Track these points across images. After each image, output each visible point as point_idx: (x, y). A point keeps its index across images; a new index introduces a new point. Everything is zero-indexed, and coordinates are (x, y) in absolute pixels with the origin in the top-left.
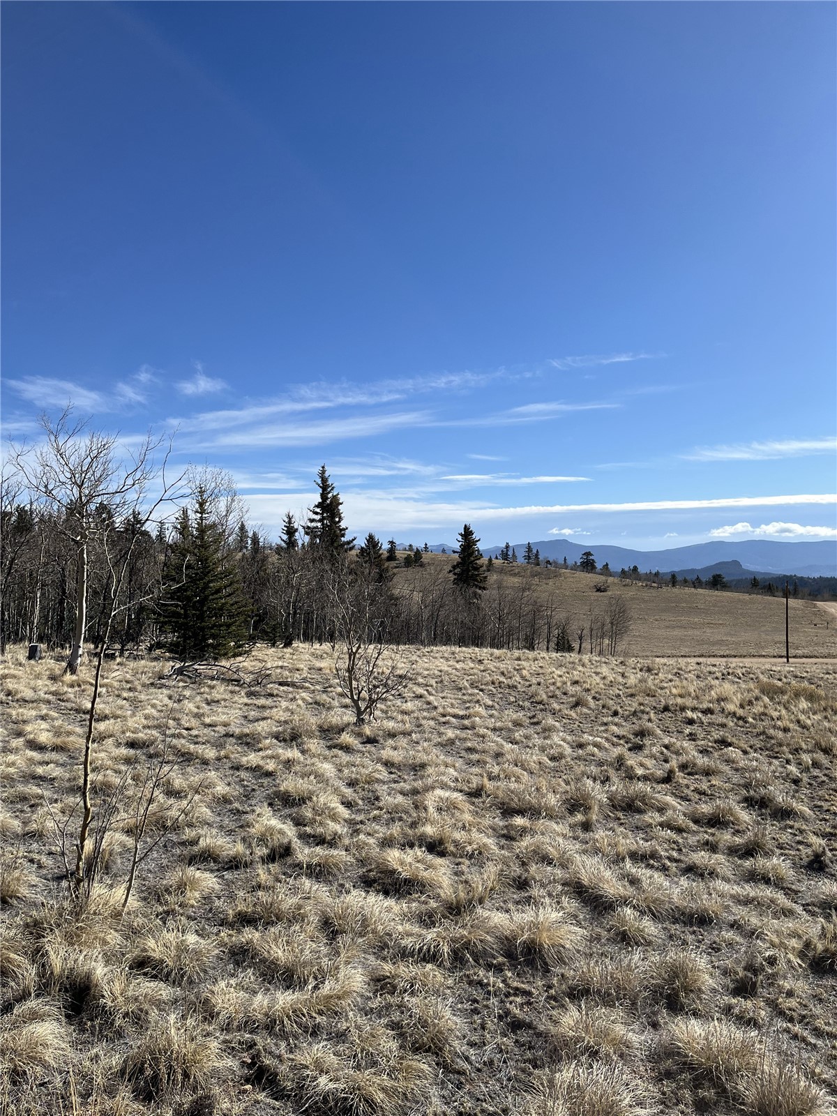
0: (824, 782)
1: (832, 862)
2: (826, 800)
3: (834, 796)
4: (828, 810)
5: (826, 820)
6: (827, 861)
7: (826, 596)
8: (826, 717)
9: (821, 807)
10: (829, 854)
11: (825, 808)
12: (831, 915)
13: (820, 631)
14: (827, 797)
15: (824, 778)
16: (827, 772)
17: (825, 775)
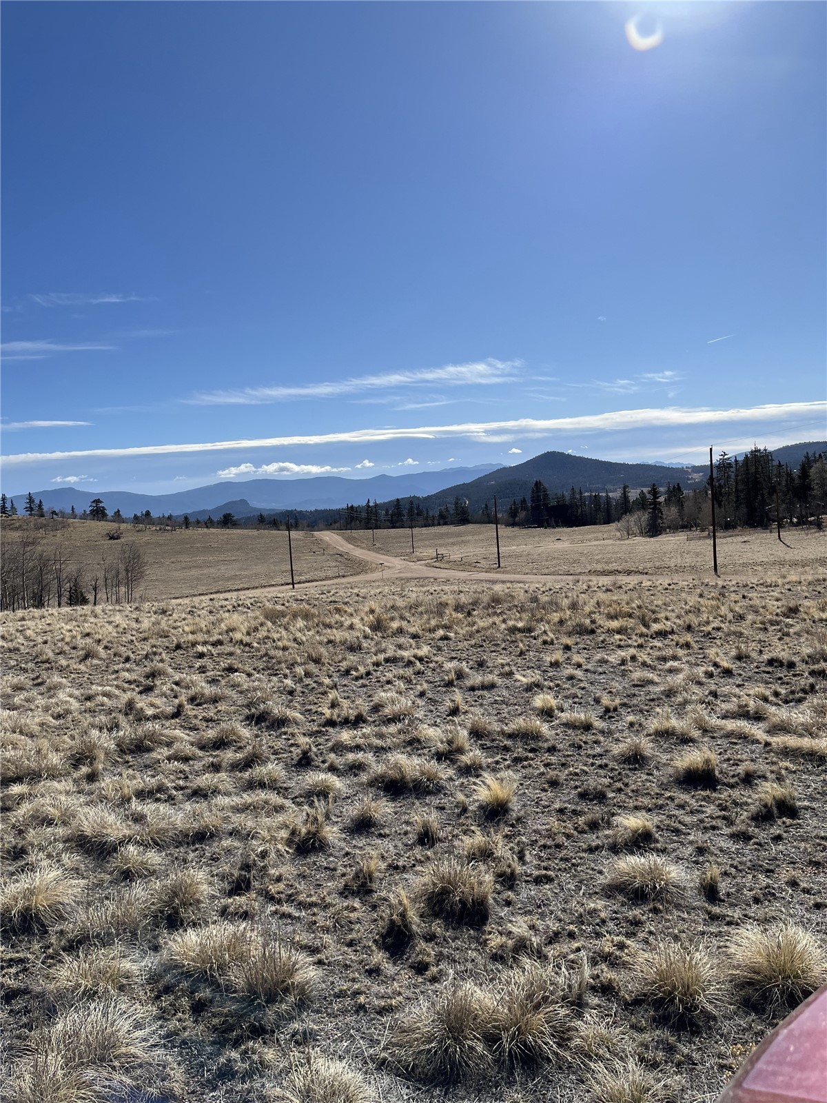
0: (314, 688)
1: (317, 756)
2: (316, 704)
3: (322, 698)
4: (316, 712)
5: (314, 721)
6: (313, 756)
7: (321, 526)
8: (318, 632)
9: (311, 710)
10: (314, 749)
11: (314, 711)
12: (313, 801)
13: (319, 557)
14: (316, 701)
15: (314, 685)
16: (316, 679)
17: (315, 682)
